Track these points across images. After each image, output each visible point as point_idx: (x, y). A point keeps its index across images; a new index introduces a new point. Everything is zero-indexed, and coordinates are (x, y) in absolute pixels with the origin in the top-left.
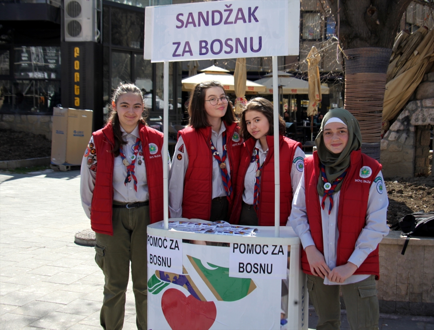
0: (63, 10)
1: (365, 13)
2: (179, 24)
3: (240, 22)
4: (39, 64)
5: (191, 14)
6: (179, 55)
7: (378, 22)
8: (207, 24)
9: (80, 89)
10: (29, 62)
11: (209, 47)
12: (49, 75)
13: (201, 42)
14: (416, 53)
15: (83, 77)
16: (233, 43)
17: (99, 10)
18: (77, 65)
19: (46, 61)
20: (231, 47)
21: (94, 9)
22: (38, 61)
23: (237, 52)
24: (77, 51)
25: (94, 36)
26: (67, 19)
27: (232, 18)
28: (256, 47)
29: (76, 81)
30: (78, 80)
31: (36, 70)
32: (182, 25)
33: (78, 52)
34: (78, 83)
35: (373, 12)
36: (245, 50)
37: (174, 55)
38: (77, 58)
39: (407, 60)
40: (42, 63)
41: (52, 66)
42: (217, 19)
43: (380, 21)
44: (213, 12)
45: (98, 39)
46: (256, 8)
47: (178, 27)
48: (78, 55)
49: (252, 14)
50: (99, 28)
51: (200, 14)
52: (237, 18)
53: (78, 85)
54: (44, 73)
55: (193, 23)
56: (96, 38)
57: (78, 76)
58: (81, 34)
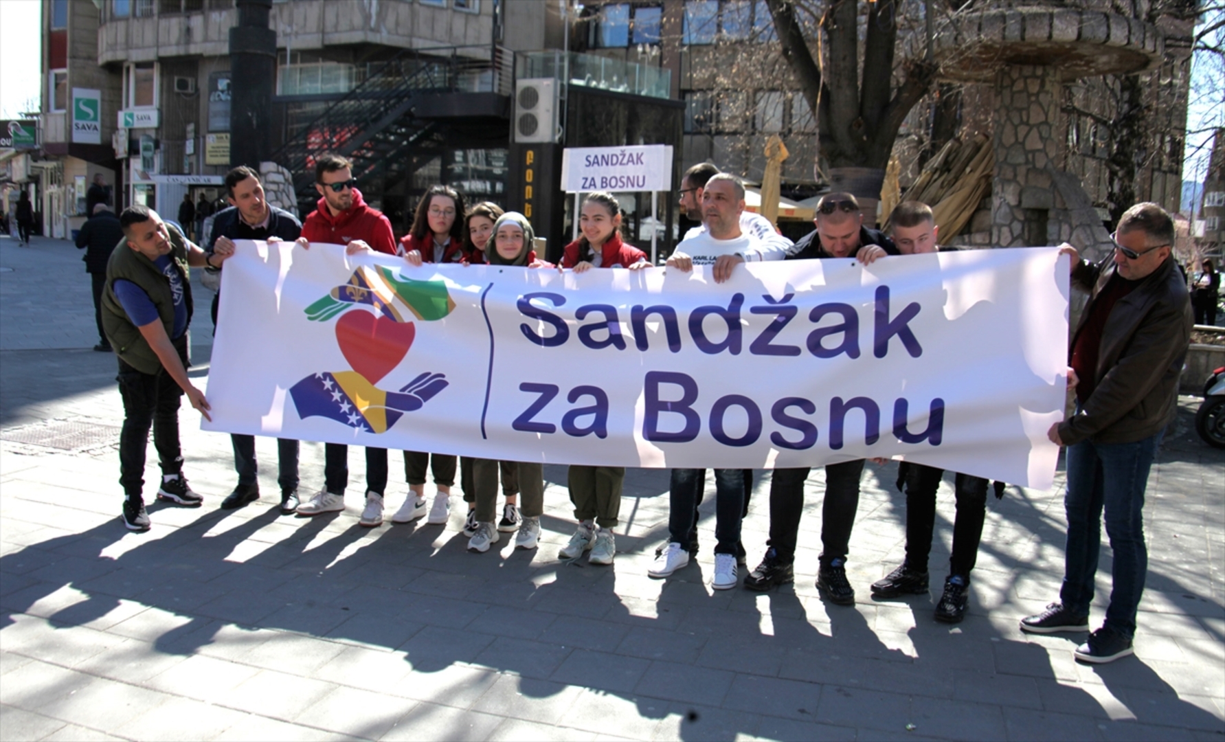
0: (515, 100)
1: (850, 127)
2: (588, 163)
3: (630, 164)
4: (479, 167)
5: (596, 157)
6: (586, 188)
7: (865, 138)
8: (607, 164)
9: (532, 209)
10: (464, 165)
11: (608, 182)
12: (493, 187)
13: (602, 178)
14: (968, 170)
15: (536, 193)
16: (625, 180)
17: (562, 98)
18: (529, 175)
19: (488, 163)
20: (623, 183)
21: (555, 97)
22: (478, 163)
23: (627, 186)
24: (530, 156)
25: (554, 134)
26: (519, 112)
27: (625, 161)
28: (641, 183)
29: (527, 197)
30: (530, 197)
31: (473, 178)
32: (590, 164)
33: (532, 157)
34: (529, 201)
35: (860, 126)
36: (633, 185)
37: (584, 187)
38: (530, 167)
39: (956, 179)
40: (482, 167)
41: (497, 171)
42: (615, 161)
43: (868, 137)
44: (612, 156)
45: (560, 139)
46: (642, 154)
47: (587, 166)
48: (531, 161)
49: (639, 158)
50: (561, 123)
51: (603, 157)
52: (628, 161)
53: (529, 203)
54: (485, 182)
55: (598, 163)
56: (557, 138)
57: (531, 191)
58: (536, 132)
